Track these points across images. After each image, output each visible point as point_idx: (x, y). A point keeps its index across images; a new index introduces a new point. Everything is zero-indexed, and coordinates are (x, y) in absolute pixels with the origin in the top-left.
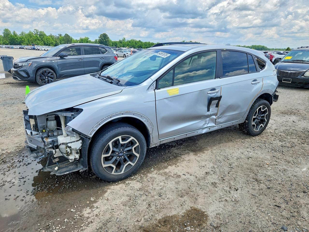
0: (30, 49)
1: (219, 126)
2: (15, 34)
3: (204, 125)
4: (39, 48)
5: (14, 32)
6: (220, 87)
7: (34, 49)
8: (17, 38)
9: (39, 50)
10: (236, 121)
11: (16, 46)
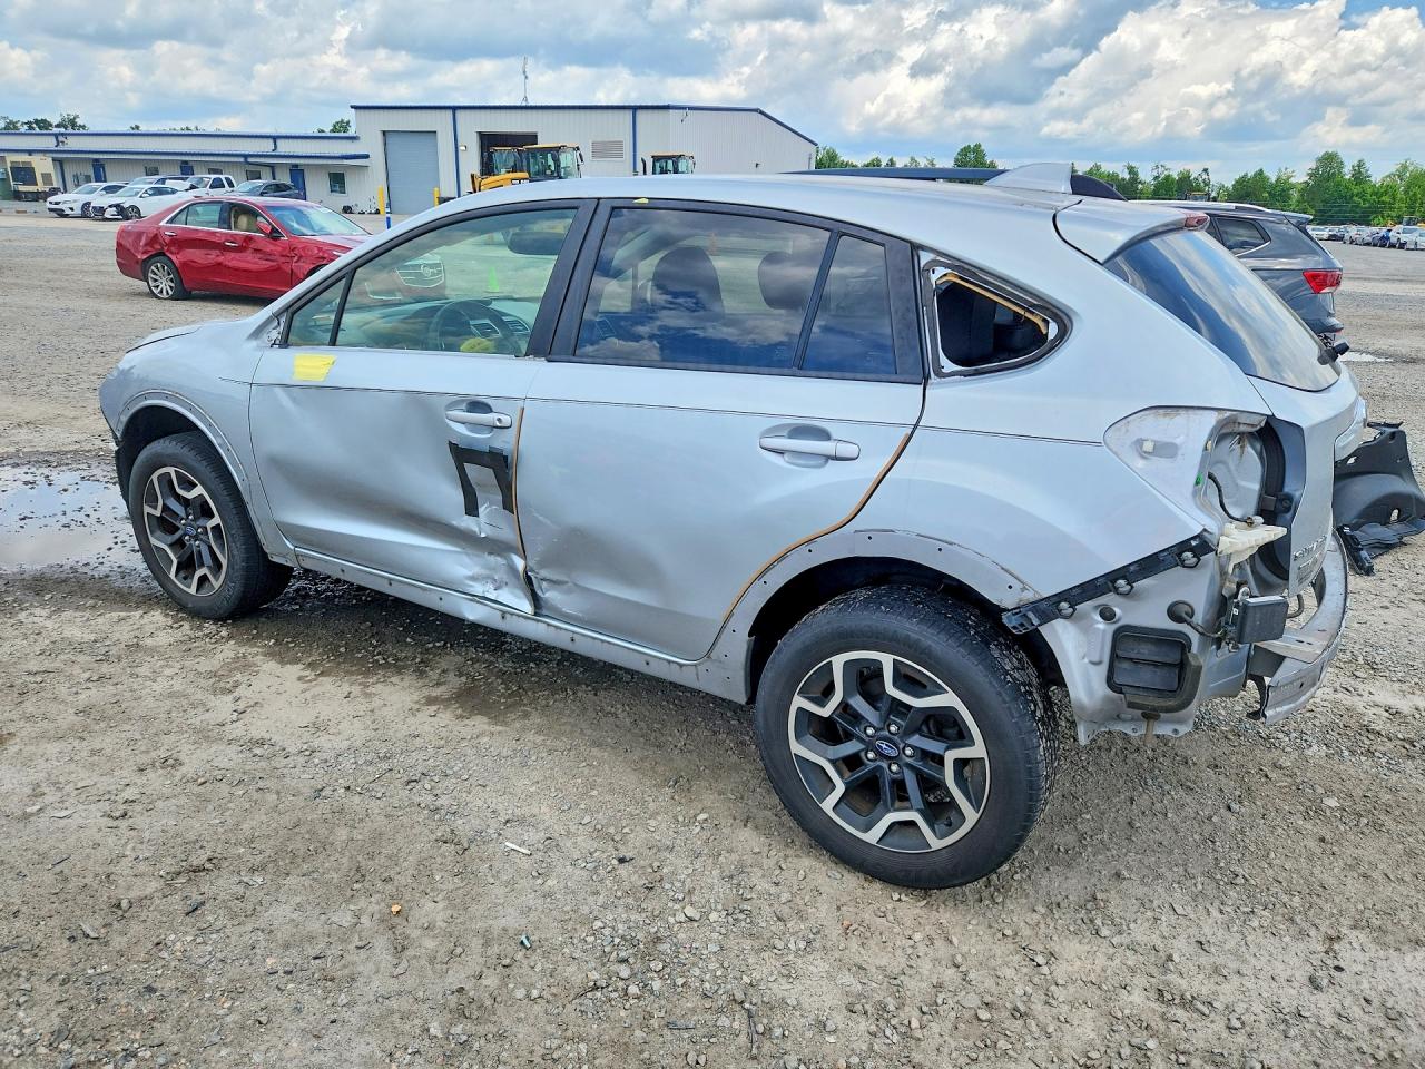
0: (1368, 244)
1: (557, 627)
2: (1359, 176)
3: (473, 578)
4: (1403, 238)
5: (1361, 164)
6: (521, 403)
7: (1384, 242)
8: (1361, 195)
9: (1402, 246)
10: (669, 662)
11: (1319, 230)
